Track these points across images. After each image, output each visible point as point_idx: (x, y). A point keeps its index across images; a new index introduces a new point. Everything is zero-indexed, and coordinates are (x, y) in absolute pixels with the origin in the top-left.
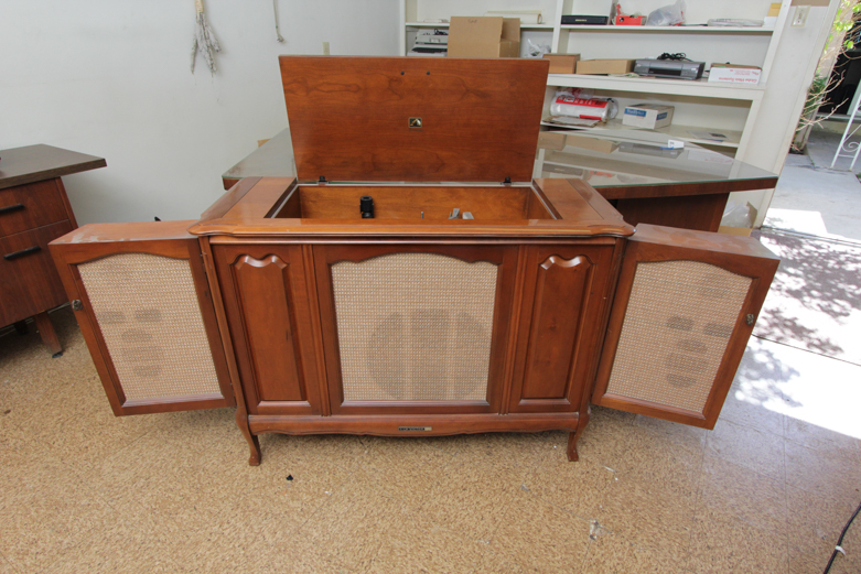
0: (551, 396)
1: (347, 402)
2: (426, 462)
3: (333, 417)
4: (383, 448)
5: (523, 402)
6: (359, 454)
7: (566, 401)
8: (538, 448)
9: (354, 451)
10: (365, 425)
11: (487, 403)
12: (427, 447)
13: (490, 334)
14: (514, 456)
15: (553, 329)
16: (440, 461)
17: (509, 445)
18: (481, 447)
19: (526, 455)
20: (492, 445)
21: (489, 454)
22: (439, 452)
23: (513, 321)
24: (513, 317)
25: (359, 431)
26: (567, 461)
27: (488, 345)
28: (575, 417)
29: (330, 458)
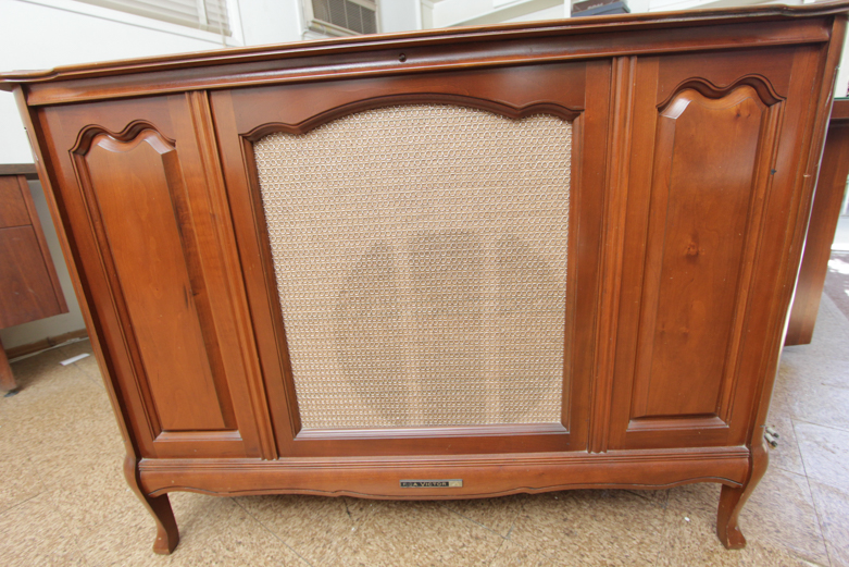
0: (691, 410)
1: (308, 432)
2: (457, 552)
3: (283, 460)
4: (382, 522)
5: (633, 426)
6: (340, 534)
7: (719, 423)
8: (656, 522)
9: (334, 527)
10: (338, 477)
11: (564, 430)
12: (459, 521)
13: (562, 283)
14: (616, 539)
15: (692, 259)
16: (481, 548)
17: (602, 515)
18: (552, 520)
19: (638, 536)
20: (570, 516)
21: (569, 533)
22: (479, 531)
23: (611, 242)
24: (612, 234)
25: (329, 490)
26: (720, 547)
27: (561, 305)
28: (740, 455)
29: (290, 542)
